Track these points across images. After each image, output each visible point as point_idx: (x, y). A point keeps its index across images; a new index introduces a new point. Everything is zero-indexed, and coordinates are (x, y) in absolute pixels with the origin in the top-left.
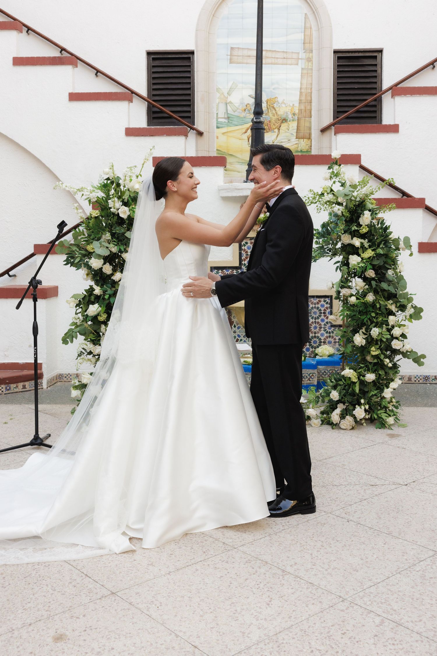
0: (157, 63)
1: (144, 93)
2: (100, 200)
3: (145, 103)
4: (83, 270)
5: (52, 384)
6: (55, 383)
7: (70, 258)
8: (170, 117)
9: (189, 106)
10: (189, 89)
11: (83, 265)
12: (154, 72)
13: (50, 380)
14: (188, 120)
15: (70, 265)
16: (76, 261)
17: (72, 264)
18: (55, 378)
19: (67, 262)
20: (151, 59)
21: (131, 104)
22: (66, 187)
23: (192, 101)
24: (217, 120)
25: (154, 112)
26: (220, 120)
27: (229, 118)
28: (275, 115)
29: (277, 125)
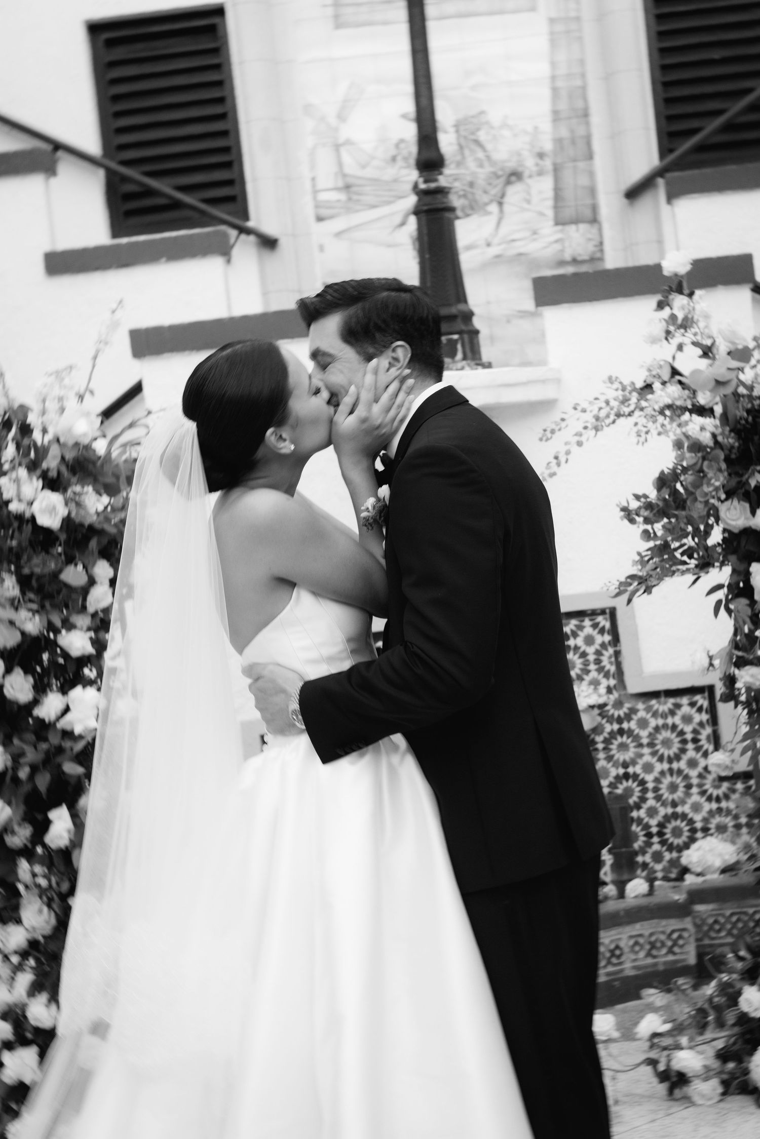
0: (120, 53)
1: (93, 145)
3: (98, 173)
8: (176, 205)
9: (228, 165)
10: (223, 116)
12: (114, 81)
14: (230, 206)
20: (102, 43)
21: (52, 180)
23: (233, 150)
24: (315, 198)
25: (128, 197)
26: (323, 196)
27: (347, 187)
28: (486, 164)
29: (492, 191)
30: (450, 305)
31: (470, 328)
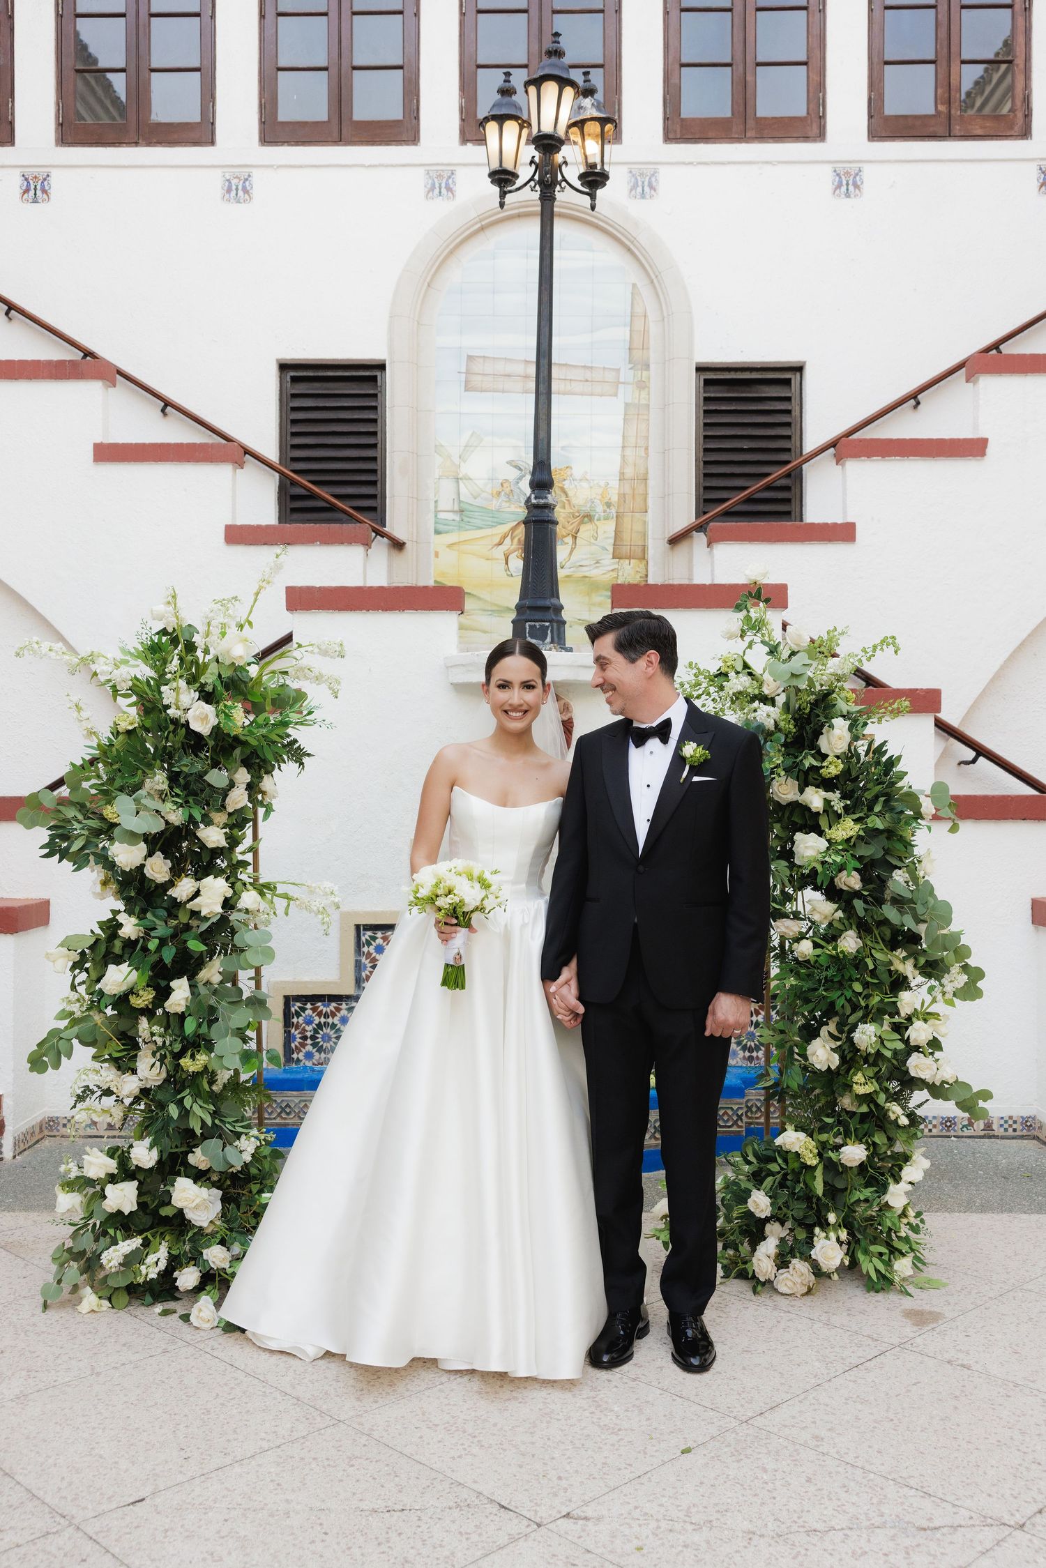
0: (302, 388)
1: (272, 454)
2: (141, 686)
3: (274, 476)
4: (93, 871)
5: (27, 1146)
6: (37, 1142)
7: (57, 840)
8: (332, 508)
9: (374, 483)
10: (374, 446)
11: (92, 858)
12: (293, 409)
13: (22, 1137)
14: (372, 515)
15: (57, 856)
16: (74, 848)
17: (64, 855)
18: (37, 1130)
19: (50, 850)
20: (289, 380)
21: (239, 471)
22: (50, 650)
23: (379, 472)
24: (436, 516)
25: (295, 498)
26: (442, 515)
27: (461, 511)
28: (567, 506)
29: (570, 528)
30: (545, 598)
31: (559, 618)
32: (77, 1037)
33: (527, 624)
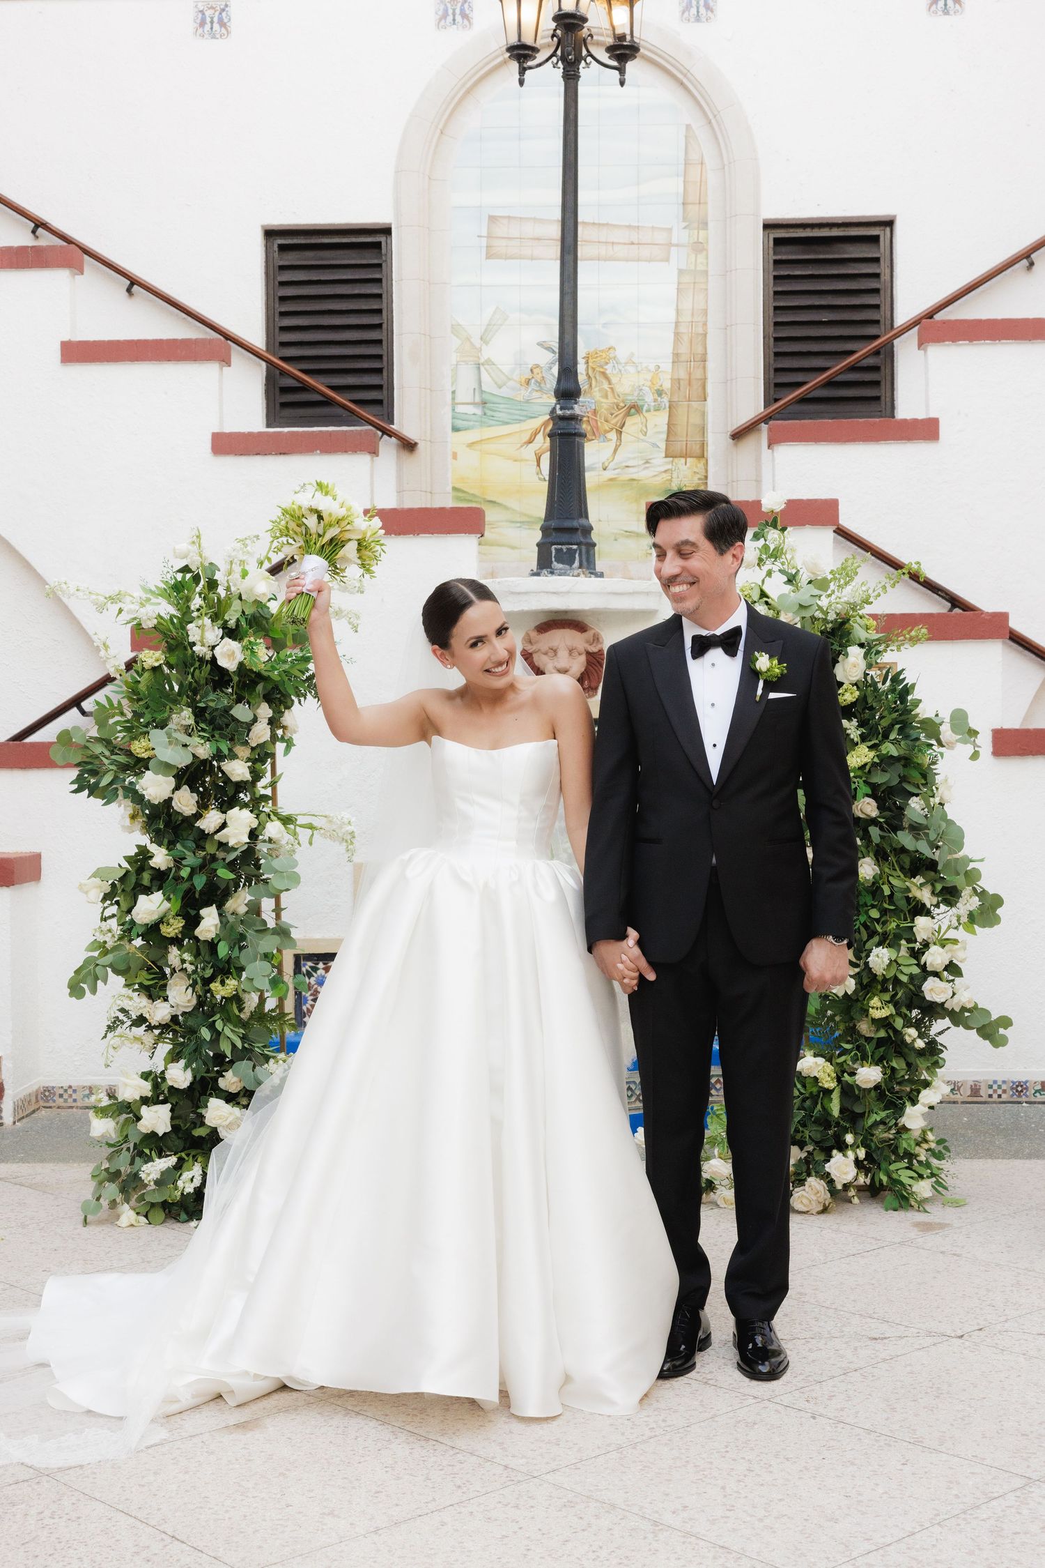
0: (292, 258)
1: (258, 339)
2: (165, 624)
3: (261, 366)
4: (120, 806)
5: (27, 1113)
6: (34, 1111)
7: (86, 775)
8: (328, 402)
9: (379, 371)
10: (380, 327)
11: (120, 792)
12: (282, 284)
13: (22, 1103)
14: (376, 409)
15: (86, 792)
16: (105, 781)
17: (93, 791)
18: (34, 1099)
19: (81, 785)
20: (276, 249)
21: (226, 369)
22: (77, 590)
23: (385, 358)
24: (453, 410)
25: (284, 390)
26: (460, 409)
27: (484, 403)
28: (610, 394)
29: (614, 421)
30: (573, 519)
31: (589, 541)
32: (111, 966)
33: (553, 547)
